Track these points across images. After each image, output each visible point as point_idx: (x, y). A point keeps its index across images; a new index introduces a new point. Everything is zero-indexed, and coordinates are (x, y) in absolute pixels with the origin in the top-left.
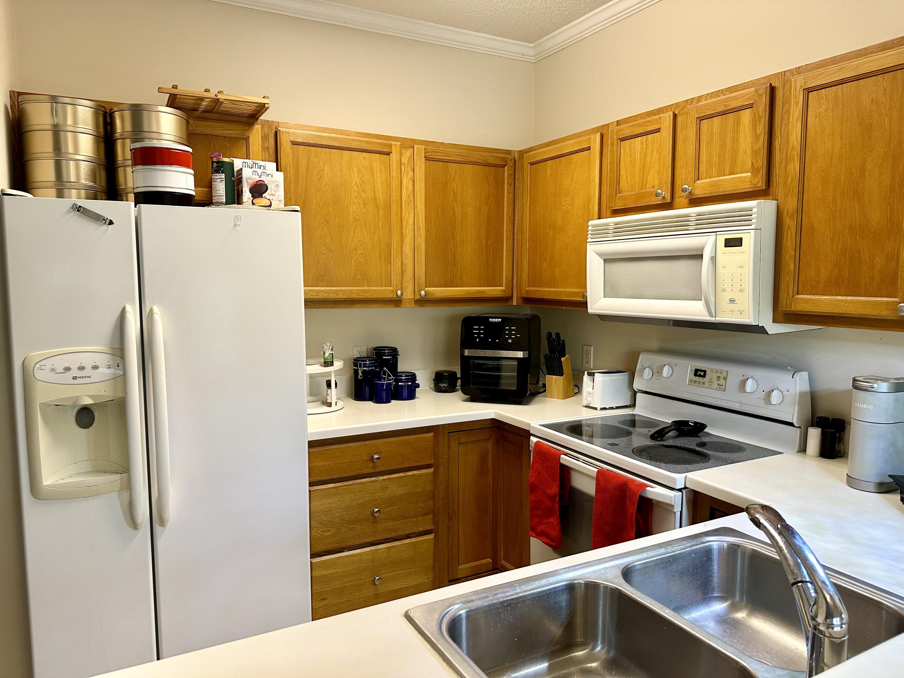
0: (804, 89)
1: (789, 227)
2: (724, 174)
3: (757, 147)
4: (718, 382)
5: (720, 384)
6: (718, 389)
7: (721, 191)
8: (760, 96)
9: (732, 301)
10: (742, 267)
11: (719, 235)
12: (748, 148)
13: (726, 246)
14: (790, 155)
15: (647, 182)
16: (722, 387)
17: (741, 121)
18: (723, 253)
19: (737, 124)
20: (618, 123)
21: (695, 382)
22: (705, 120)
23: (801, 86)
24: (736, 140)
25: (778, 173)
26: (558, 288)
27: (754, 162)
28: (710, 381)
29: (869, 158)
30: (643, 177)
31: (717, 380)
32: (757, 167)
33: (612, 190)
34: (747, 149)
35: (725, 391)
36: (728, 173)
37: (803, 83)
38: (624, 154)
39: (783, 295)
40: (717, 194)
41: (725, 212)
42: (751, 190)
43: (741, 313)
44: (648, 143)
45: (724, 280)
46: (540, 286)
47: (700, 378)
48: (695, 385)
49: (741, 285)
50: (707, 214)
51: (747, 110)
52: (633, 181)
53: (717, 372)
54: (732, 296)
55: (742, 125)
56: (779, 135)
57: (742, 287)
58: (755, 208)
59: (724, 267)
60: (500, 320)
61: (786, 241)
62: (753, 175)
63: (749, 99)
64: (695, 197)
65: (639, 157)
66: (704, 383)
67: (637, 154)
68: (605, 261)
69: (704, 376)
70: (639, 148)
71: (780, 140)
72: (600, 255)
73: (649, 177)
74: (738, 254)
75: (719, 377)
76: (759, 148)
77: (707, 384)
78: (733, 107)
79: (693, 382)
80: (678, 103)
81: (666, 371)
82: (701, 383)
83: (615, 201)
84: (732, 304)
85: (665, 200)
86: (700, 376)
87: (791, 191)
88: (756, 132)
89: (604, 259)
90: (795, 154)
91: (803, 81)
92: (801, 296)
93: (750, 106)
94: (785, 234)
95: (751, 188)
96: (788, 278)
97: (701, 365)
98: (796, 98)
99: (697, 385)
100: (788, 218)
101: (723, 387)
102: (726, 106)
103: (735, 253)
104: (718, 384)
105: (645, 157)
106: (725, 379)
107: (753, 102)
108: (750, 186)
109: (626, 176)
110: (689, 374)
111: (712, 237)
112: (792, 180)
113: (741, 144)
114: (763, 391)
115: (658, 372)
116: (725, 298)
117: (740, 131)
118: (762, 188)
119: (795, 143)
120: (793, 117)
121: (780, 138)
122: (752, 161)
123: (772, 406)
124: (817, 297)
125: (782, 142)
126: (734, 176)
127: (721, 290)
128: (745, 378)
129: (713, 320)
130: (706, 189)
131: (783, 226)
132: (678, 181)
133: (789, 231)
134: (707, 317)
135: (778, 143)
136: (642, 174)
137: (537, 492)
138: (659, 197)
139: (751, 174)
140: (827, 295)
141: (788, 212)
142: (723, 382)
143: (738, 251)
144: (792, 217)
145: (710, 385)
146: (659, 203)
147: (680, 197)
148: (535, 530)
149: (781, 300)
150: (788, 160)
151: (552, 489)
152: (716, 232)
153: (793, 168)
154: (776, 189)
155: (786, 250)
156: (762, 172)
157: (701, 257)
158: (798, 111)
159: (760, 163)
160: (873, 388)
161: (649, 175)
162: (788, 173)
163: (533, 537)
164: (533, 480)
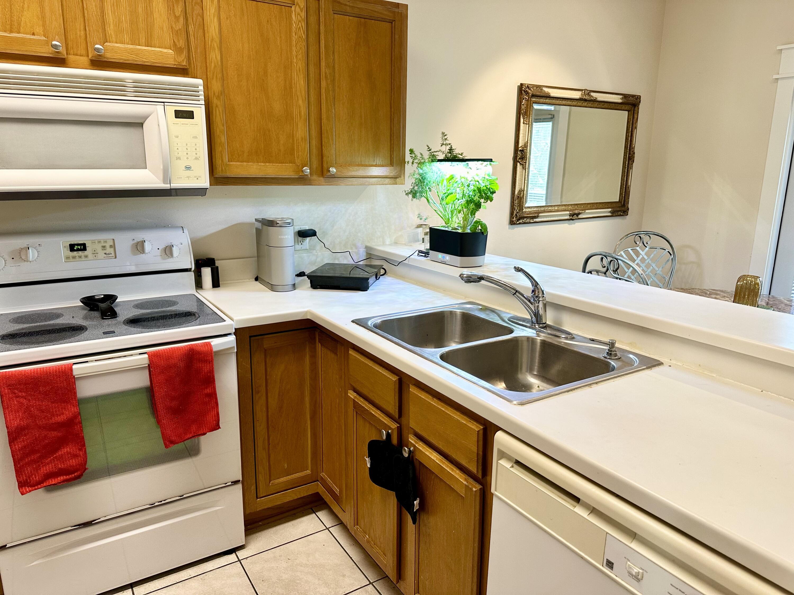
1: (217, 106)
2: (139, 42)
3: (177, 28)
4: (105, 252)
5: (107, 253)
6: (106, 258)
7: (140, 60)
9: (188, 168)
10: (196, 138)
11: (167, 105)
13: (176, 117)
14: (211, 45)
16: (110, 255)
18: (174, 124)
21: (74, 257)
24: (149, 13)
25: (195, 57)
27: (176, 41)
28: (95, 252)
29: (269, 64)
31: (103, 250)
32: (180, 47)
34: (163, 25)
35: (116, 258)
36: (144, 44)
40: (135, 63)
41: (168, 84)
42: (175, 66)
43: (197, 179)
45: (178, 149)
47: (80, 252)
48: (75, 260)
49: (196, 154)
50: (147, 83)
53: (99, 242)
54: (188, 163)
56: (192, 23)
57: (198, 156)
58: (201, 85)
59: (177, 137)
62: (177, 54)
64: (106, 60)
66: (86, 256)
69: (84, 249)
71: (193, 27)
74: (191, 125)
75: (104, 247)
76: (180, 29)
77: (91, 256)
79: (71, 258)
81: (32, 254)
82: (83, 257)
84: (188, 171)
85: (58, 54)
86: (78, 250)
87: (215, 75)
88: (174, 13)
90: (215, 45)
92: (231, 163)
94: (214, 112)
95: (175, 65)
96: (221, 148)
97: (77, 239)
99: (77, 260)
100: (215, 99)
101: (113, 255)
103: (187, 124)
104: (105, 254)
106: (113, 246)
108: (173, 63)
110: (65, 252)
111: (160, 108)
112: (215, 66)
113: (156, 19)
114: (158, 249)
115: (13, 259)
116: (181, 164)
117: (153, 4)
118: (186, 68)
119: (214, 35)
120: (210, 12)
121: (192, 25)
122: (174, 40)
123: (170, 260)
124: (245, 164)
125: (195, 30)
126: (153, 49)
127: (176, 158)
128: (135, 242)
129: (167, 186)
130: (122, 55)
131: (210, 105)
132: (71, 36)
133: (217, 109)
134: (159, 185)
135: (191, 29)
136: (9, 12)
137: (25, 435)
138: (57, 49)
139: (173, 52)
140: (251, 162)
141: (214, 94)
142: (112, 251)
143: (190, 123)
144: (218, 98)
145: (95, 256)
146: (48, 56)
147: (77, 55)
148: (30, 482)
149: (216, 166)
150: (209, 48)
151: (63, 414)
152: (164, 102)
153: (215, 56)
154: (194, 70)
155: (216, 125)
156: (185, 52)
157: (141, 125)
158: (214, 8)
159: (181, 43)
160: (290, 224)
161: (22, 16)
162: (210, 59)
163: (30, 491)
164: (15, 423)
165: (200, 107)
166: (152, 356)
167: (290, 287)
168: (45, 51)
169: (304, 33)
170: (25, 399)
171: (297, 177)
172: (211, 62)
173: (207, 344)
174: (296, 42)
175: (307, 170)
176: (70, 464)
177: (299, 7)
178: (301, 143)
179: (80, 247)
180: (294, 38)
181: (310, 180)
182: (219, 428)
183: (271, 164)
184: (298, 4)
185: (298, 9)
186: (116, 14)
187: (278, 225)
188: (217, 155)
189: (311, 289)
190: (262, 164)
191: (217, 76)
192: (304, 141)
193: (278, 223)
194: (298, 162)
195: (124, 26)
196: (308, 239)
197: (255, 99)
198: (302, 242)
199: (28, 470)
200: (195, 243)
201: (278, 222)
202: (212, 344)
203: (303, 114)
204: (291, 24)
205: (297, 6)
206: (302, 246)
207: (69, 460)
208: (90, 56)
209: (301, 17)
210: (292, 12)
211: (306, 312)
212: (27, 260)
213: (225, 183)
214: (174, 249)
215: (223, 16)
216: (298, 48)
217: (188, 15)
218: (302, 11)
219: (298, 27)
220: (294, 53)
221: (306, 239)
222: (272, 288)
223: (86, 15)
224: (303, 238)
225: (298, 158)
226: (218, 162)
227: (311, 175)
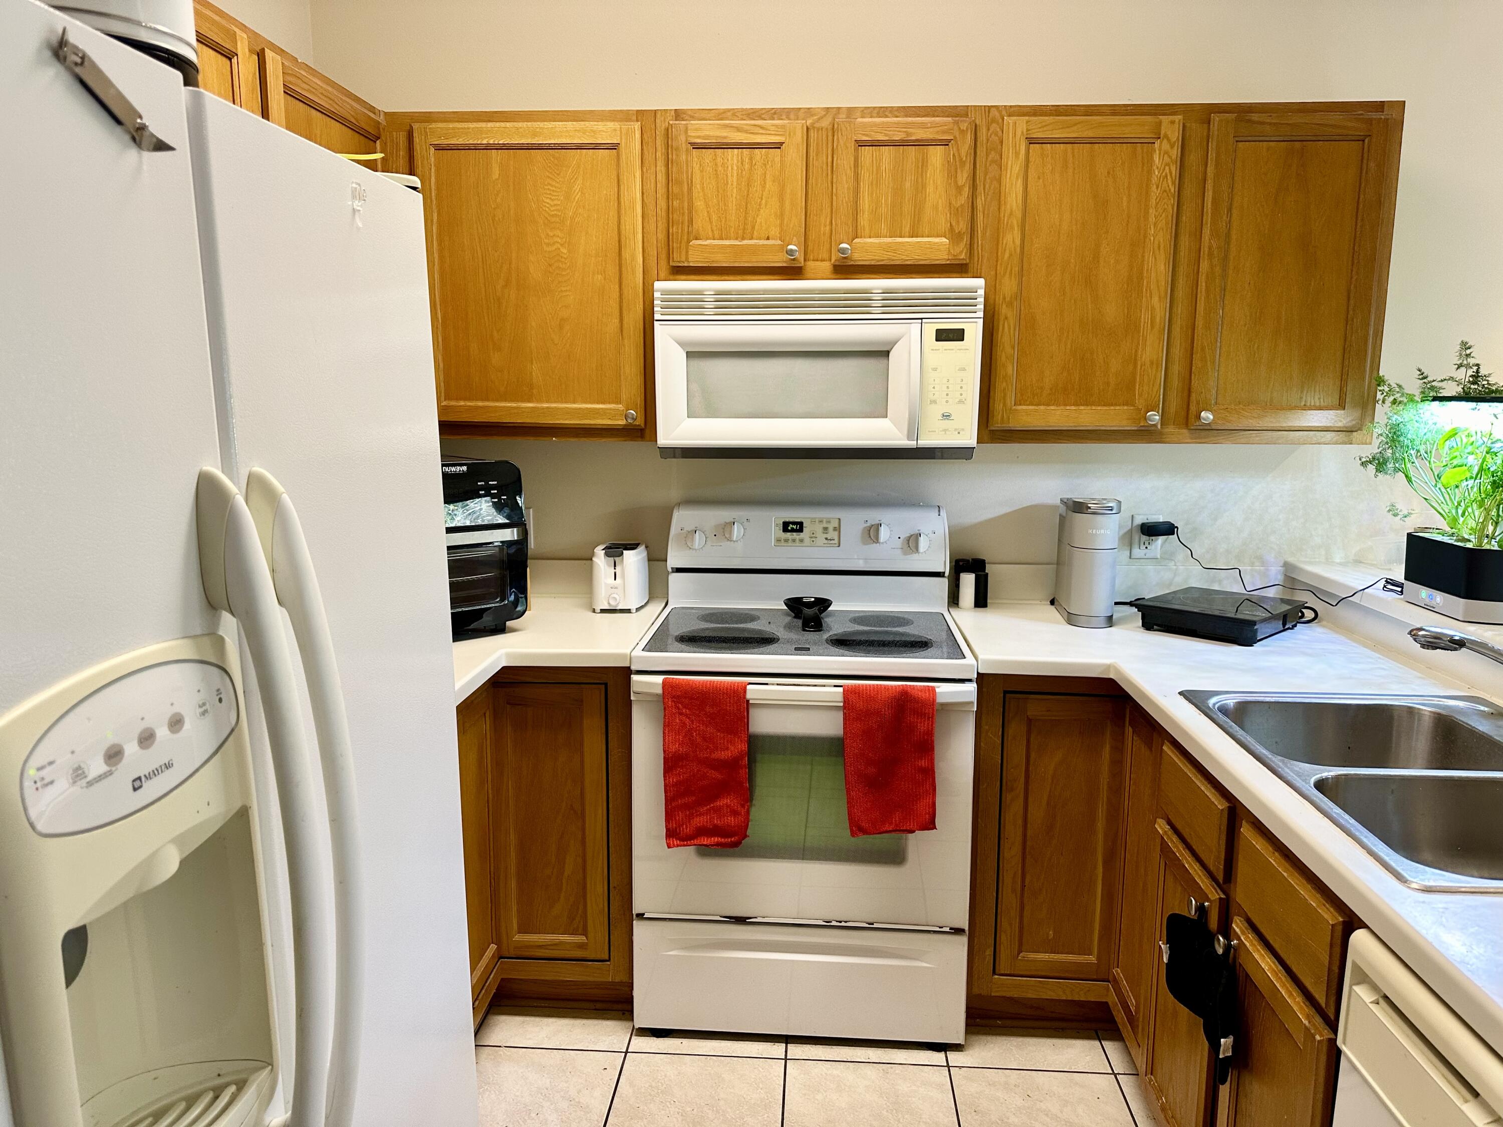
0: (1026, 138)
1: (1006, 318)
2: (901, 233)
3: (959, 205)
4: (826, 536)
5: (829, 538)
6: (826, 545)
7: (899, 258)
8: (962, 132)
9: (946, 416)
10: (964, 369)
11: (925, 323)
12: (940, 201)
13: (938, 340)
14: (1007, 223)
15: (753, 228)
16: (832, 542)
17: (929, 161)
18: (932, 350)
19: (923, 164)
20: (678, 114)
21: (786, 541)
22: (867, 147)
23: (1022, 132)
24: (920, 188)
25: (982, 244)
26: (541, 401)
27: (954, 224)
28: (813, 535)
29: (1104, 242)
30: (746, 218)
31: (824, 533)
32: (959, 232)
33: (680, 231)
34: (938, 202)
35: (839, 546)
36: (907, 234)
37: (1025, 131)
38: (702, 171)
40: (892, 263)
41: (931, 290)
42: (948, 262)
43: (959, 433)
44: (754, 162)
45: (934, 388)
47: (794, 533)
48: (787, 545)
49: (961, 395)
50: (902, 292)
51: (939, 147)
52: (723, 221)
53: (821, 521)
54: (947, 409)
55: (930, 167)
56: (983, 192)
57: (964, 397)
58: (980, 288)
59: (935, 369)
60: (465, 468)
61: (1002, 335)
62: (953, 243)
63: (944, 132)
64: (852, 263)
65: (735, 184)
66: (801, 541)
67: (730, 177)
68: (690, 355)
69: (801, 530)
70: (735, 168)
71: (983, 198)
72: (682, 344)
73: (758, 220)
74: (958, 351)
75: (826, 529)
76: (962, 205)
77: (807, 541)
78: (919, 137)
79: (783, 541)
80: (809, 109)
81: (737, 531)
82: (797, 541)
83: (687, 252)
84: (946, 421)
85: (795, 262)
86: (793, 530)
87: (1009, 270)
88: (956, 182)
89: (687, 352)
90: (1015, 222)
91: (1025, 126)
92: (1020, 407)
93: (946, 143)
94: (1001, 328)
95: (948, 259)
96: (1004, 384)
97: (794, 515)
98: (1015, 146)
99: (790, 544)
100: (1004, 306)
101: (836, 541)
102: (908, 134)
103: (952, 350)
104: (826, 539)
105: (749, 185)
106: (838, 529)
107: (952, 138)
108: (946, 257)
109: (708, 212)
110: (776, 531)
111: (915, 327)
112: (1011, 255)
113: (929, 194)
114: (899, 538)
115: (715, 535)
116: (934, 412)
117: (926, 175)
118: (965, 262)
119: (1014, 207)
120: (1011, 172)
121: (983, 195)
122: (951, 223)
123: (915, 556)
124: (1042, 407)
125: (987, 203)
126: (919, 239)
127: (929, 402)
128: (868, 524)
129: (912, 444)
130: (875, 254)
131: (996, 317)
132: (812, 236)
133: (1006, 324)
134: (901, 441)
135: (981, 202)
136: (744, 213)
137: (682, 767)
138: (792, 256)
139: (948, 241)
140: (1053, 405)
141: (1004, 298)
142: (835, 535)
143: (957, 348)
144: (1010, 304)
145: (813, 541)
146: (781, 265)
147: (817, 260)
148: (680, 833)
149: (993, 413)
150: (1003, 228)
151: (727, 749)
152: (922, 319)
153: (1012, 240)
154: (978, 264)
155: (1001, 348)
156: (966, 239)
157: (886, 354)
158: (1018, 166)
159: (962, 226)
160: (1111, 510)
161: (757, 216)
162: (1004, 245)
163: (678, 846)
164: (674, 748)
165: (976, 322)
166: (848, 693)
167: (1102, 622)
168: (779, 260)
169: (1173, 183)
170: (689, 718)
171: (1136, 429)
172: (1005, 250)
173: (929, 689)
174: (1157, 201)
175: (1155, 417)
176: (728, 822)
177: (1168, 140)
178: (1150, 371)
179: (795, 527)
180: (1155, 192)
181: (1161, 433)
182: (934, 828)
183: (1089, 408)
184: (1166, 136)
185: (1166, 146)
186: (874, 195)
187: (1089, 510)
188: (997, 395)
189: (1142, 630)
190: (1073, 408)
191: (1011, 270)
192: (1155, 366)
193: (1090, 508)
194: (1140, 403)
195: (883, 211)
196: (1161, 539)
197: (1073, 301)
198: (1147, 544)
199: (680, 816)
200: (955, 534)
201: (1089, 505)
202: (937, 690)
203: (1158, 320)
204: (1150, 172)
205: (1165, 141)
206: (1146, 550)
207: (728, 816)
208: (833, 261)
209: (1170, 157)
210: (1155, 151)
211: (1108, 667)
212: (730, 539)
213: (1007, 440)
214: (922, 540)
215: (1032, 174)
216: (1160, 209)
217: (978, 182)
218: (1172, 147)
219: (1164, 174)
220: (1152, 219)
221: (1157, 540)
222: (1071, 619)
223: (834, 203)
224: (1151, 538)
225: (1140, 395)
226: (997, 406)
227: (1161, 425)
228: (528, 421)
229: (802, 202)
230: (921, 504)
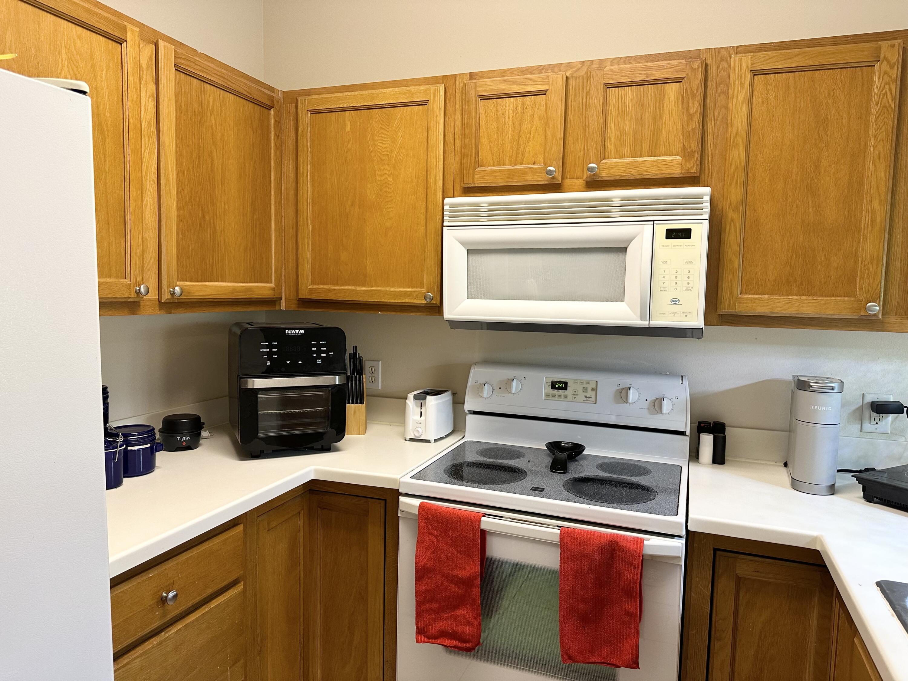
0: (751, 71)
1: (732, 220)
2: (641, 154)
3: (690, 128)
4: (585, 394)
5: (588, 396)
6: (585, 402)
7: (638, 174)
8: (693, 70)
9: (675, 302)
10: (691, 262)
11: (657, 224)
12: (675, 127)
13: (668, 237)
14: (734, 141)
15: (523, 156)
16: (590, 399)
17: (666, 96)
18: (663, 246)
19: (660, 99)
20: (472, 76)
21: (554, 396)
22: (614, 88)
23: (747, 66)
24: (657, 117)
25: (712, 161)
26: (372, 286)
27: (686, 144)
28: (575, 393)
29: (825, 153)
30: (518, 149)
31: (584, 392)
32: (691, 151)
33: (469, 161)
34: (673, 128)
35: (596, 403)
36: (647, 154)
37: (750, 64)
38: (486, 116)
39: (725, 295)
40: (633, 178)
41: (663, 198)
42: (681, 176)
43: (686, 316)
44: (525, 106)
45: (664, 277)
46: (337, 284)
47: (560, 391)
49: (689, 284)
50: (638, 199)
51: (674, 84)
52: (501, 152)
53: (582, 382)
54: (674, 296)
55: (666, 101)
56: (713, 118)
57: (690, 286)
58: (707, 195)
59: (665, 262)
60: (302, 332)
61: (729, 234)
62: (685, 160)
63: (678, 72)
64: (600, 179)
65: (511, 123)
66: (566, 397)
67: (507, 119)
68: (470, 252)
69: (565, 388)
70: (511, 112)
71: (713, 123)
72: (463, 243)
73: (527, 150)
74: (685, 247)
75: (585, 389)
76: (693, 129)
77: (570, 397)
78: (657, 77)
79: (551, 396)
80: (569, 63)
81: (515, 386)
82: (562, 397)
83: (473, 176)
84: (675, 305)
85: (554, 180)
86: (559, 388)
87: (735, 181)
88: (688, 111)
89: (468, 250)
90: (741, 141)
91: (750, 61)
92: (745, 296)
93: (679, 80)
94: (728, 228)
95: (681, 173)
96: (731, 276)
97: (560, 376)
98: (741, 78)
99: (556, 399)
100: (731, 210)
101: (593, 399)
102: (647, 75)
103: (680, 246)
104: (586, 396)
105: (521, 124)
106: (595, 389)
107: (685, 76)
108: (679, 171)
109: (490, 146)
110: (546, 389)
111: (649, 227)
112: (737, 168)
113: (665, 122)
114: (646, 400)
115: (500, 388)
116: (666, 297)
117: (663, 107)
118: (696, 175)
119: (740, 128)
120: (737, 99)
121: (713, 121)
122: (683, 144)
123: (658, 416)
124: (766, 297)
125: (716, 126)
126: (656, 158)
127: (660, 289)
128: (621, 387)
129: (645, 324)
130: (618, 171)
131: (723, 220)
132: (569, 159)
133: (732, 224)
134: (635, 321)
135: (711, 127)
136: (516, 145)
137: (430, 578)
138: (551, 175)
139: (681, 158)
140: (777, 294)
141: (731, 204)
142: (592, 394)
143: (685, 244)
144: (736, 209)
145: (575, 398)
146: (544, 183)
147: (573, 178)
148: (426, 632)
149: (721, 299)
150: (730, 146)
151: (465, 569)
152: (654, 221)
153: (737, 156)
154: (708, 177)
155: (728, 244)
156: (697, 157)
157: (624, 250)
158: (744, 94)
159: (694, 145)
160: (833, 389)
161: (527, 147)
162: (730, 160)
163: (424, 642)
164: (424, 561)
165: (702, 223)
167: (824, 490)
168: (542, 179)
169: (894, 99)
171: (857, 317)
172: (731, 164)
174: (877, 115)
175: (875, 308)
176: (463, 631)
177: (888, 62)
178: (871, 266)
179: (561, 386)
180: (875, 108)
181: (882, 323)
182: (637, 667)
183: (810, 298)
184: (885, 58)
185: (885, 66)
186: (620, 125)
187: (811, 388)
188: (725, 285)
189: (863, 500)
190: (795, 297)
191: (737, 181)
192: (875, 262)
193: (811, 386)
194: (861, 295)
195: (626, 137)
196: (891, 417)
197: (794, 206)
198: (877, 421)
199: (427, 617)
200: (694, 400)
201: (811, 384)
202: (646, 542)
203: (878, 220)
204: (870, 91)
205: (885, 63)
206: (877, 425)
207: (464, 625)
208: (585, 177)
209: (890, 77)
210: (875, 73)
211: (815, 539)
212: (510, 392)
213: (735, 324)
214: (665, 402)
215: (757, 99)
216: (879, 123)
217: (708, 110)
218: (892, 67)
219: (883, 92)
220: (872, 132)
221: (887, 417)
223: (587, 133)
224: (881, 415)
225: (861, 288)
227: (883, 315)
228: (362, 299)
229: (560, 134)
230: (668, 373)
